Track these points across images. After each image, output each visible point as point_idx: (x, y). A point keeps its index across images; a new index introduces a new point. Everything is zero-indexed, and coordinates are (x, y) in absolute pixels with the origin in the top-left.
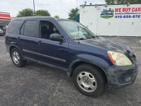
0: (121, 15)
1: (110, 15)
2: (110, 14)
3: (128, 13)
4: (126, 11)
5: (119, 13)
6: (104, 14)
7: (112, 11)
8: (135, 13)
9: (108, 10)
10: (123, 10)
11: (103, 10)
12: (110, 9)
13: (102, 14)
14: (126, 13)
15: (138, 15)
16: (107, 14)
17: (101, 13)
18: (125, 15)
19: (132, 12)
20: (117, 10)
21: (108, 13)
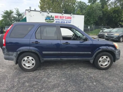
0: (59, 21)
1: (52, 21)
2: (52, 20)
3: (63, 20)
4: (62, 18)
5: (58, 19)
6: (48, 19)
7: (53, 17)
8: (67, 20)
9: (50, 16)
10: (60, 17)
11: (46, 16)
12: (51, 16)
13: (46, 19)
14: (62, 20)
15: (69, 21)
16: (49, 19)
17: (45, 18)
18: (61, 21)
19: (65, 19)
20: (56, 17)
21: (50, 18)
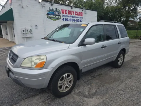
0: (67, 18)
1: (58, 17)
2: (57, 15)
3: (73, 17)
4: (71, 14)
5: (65, 15)
6: (51, 15)
7: (58, 12)
8: (78, 17)
9: (55, 9)
10: (68, 12)
11: (49, 9)
12: (56, 8)
13: (48, 14)
14: (71, 17)
15: (80, 19)
16: (54, 15)
17: (47, 12)
18: (70, 18)
19: (75, 16)
20: (63, 11)
21: (55, 13)
